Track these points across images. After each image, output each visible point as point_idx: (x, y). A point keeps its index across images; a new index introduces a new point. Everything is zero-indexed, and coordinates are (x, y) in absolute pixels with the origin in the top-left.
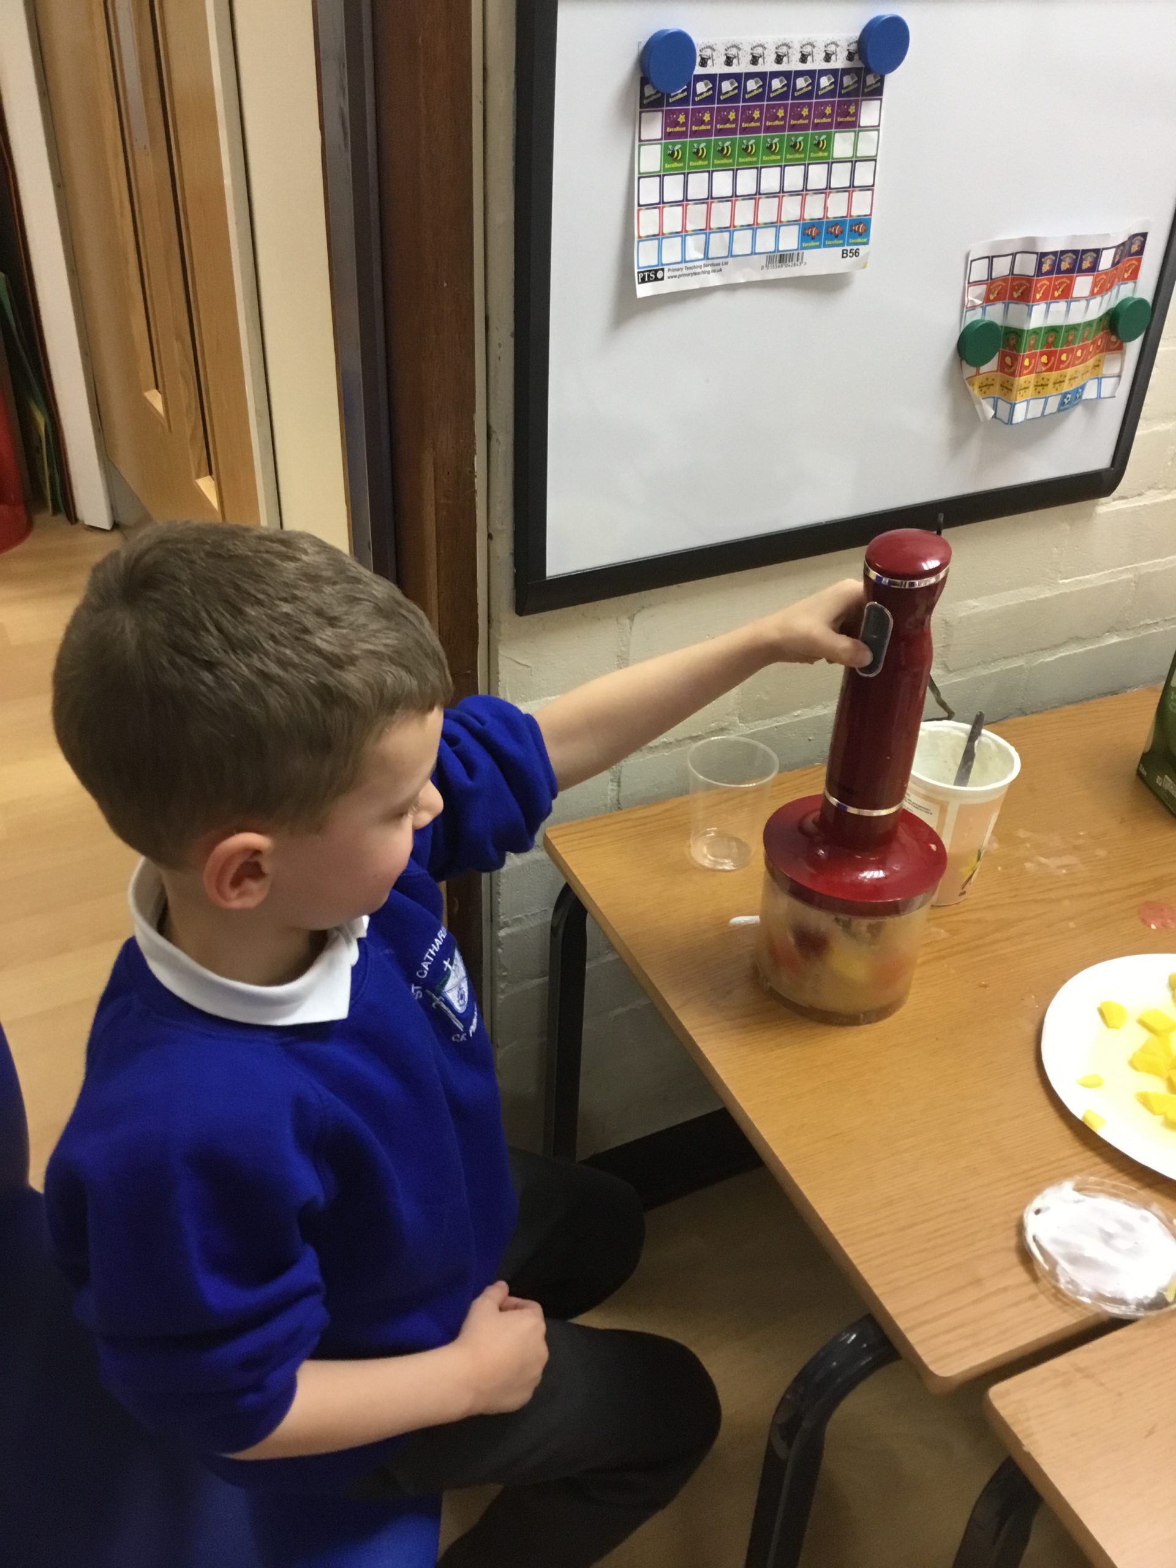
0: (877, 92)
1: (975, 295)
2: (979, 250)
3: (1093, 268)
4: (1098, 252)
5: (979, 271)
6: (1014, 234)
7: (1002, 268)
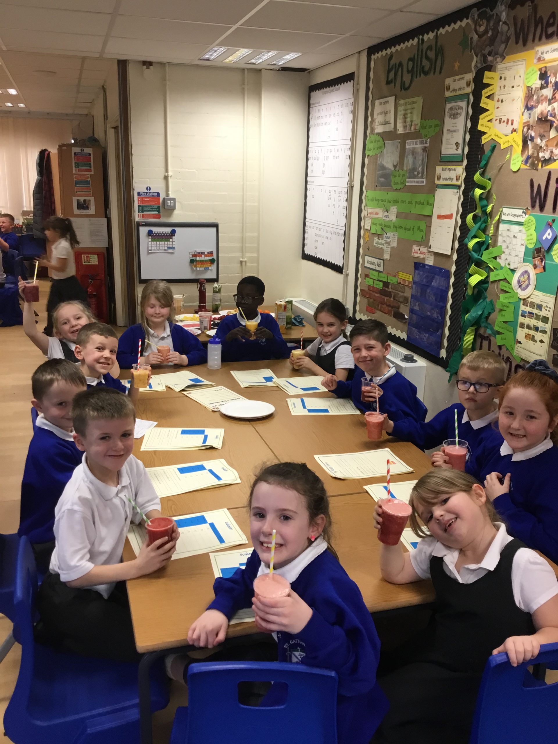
0: (174, 236)
1: (191, 256)
2: (190, 251)
3: (204, 254)
4: (204, 252)
5: (191, 254)
6: (194, 250)
7: (193, 253)
